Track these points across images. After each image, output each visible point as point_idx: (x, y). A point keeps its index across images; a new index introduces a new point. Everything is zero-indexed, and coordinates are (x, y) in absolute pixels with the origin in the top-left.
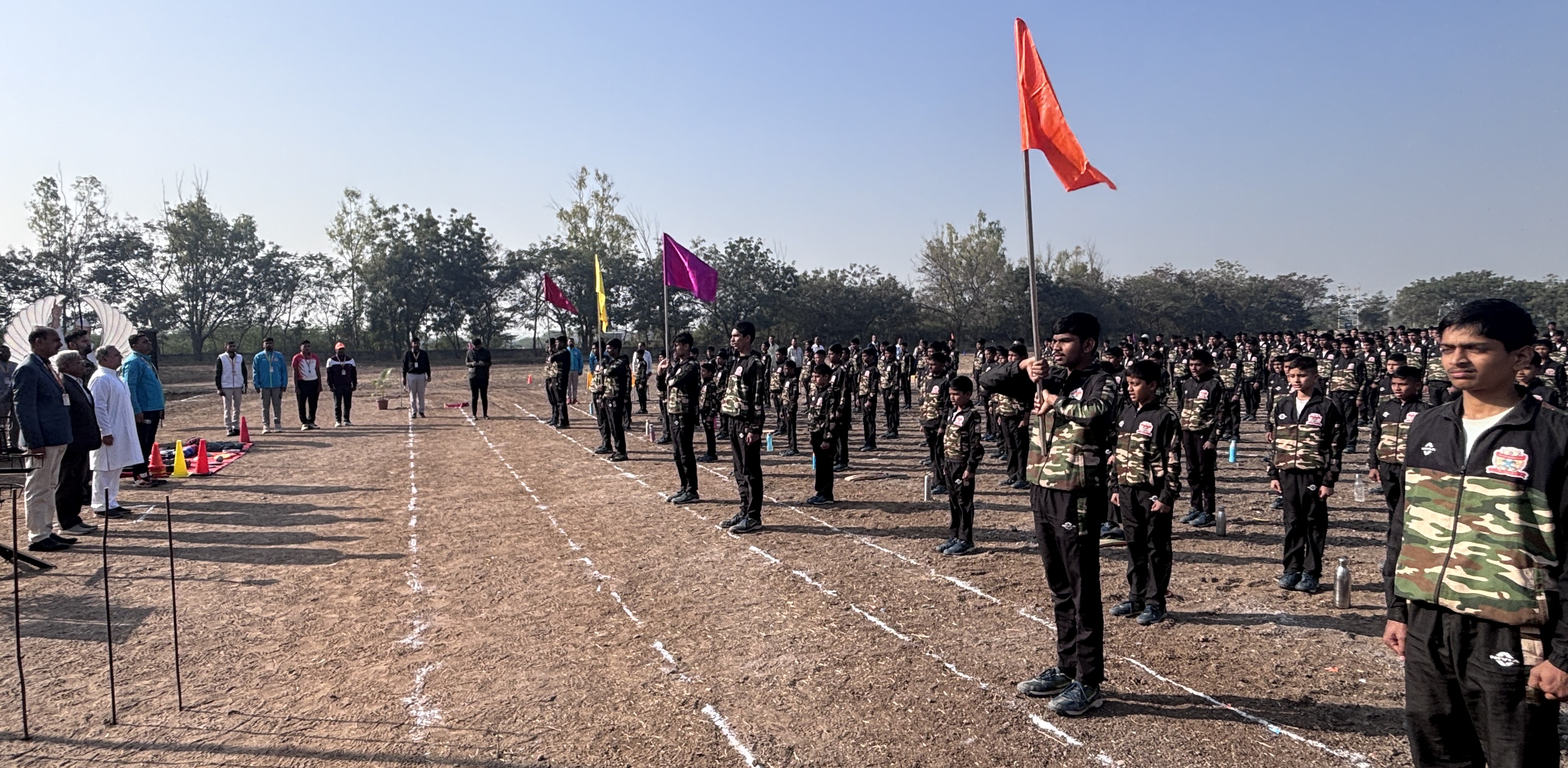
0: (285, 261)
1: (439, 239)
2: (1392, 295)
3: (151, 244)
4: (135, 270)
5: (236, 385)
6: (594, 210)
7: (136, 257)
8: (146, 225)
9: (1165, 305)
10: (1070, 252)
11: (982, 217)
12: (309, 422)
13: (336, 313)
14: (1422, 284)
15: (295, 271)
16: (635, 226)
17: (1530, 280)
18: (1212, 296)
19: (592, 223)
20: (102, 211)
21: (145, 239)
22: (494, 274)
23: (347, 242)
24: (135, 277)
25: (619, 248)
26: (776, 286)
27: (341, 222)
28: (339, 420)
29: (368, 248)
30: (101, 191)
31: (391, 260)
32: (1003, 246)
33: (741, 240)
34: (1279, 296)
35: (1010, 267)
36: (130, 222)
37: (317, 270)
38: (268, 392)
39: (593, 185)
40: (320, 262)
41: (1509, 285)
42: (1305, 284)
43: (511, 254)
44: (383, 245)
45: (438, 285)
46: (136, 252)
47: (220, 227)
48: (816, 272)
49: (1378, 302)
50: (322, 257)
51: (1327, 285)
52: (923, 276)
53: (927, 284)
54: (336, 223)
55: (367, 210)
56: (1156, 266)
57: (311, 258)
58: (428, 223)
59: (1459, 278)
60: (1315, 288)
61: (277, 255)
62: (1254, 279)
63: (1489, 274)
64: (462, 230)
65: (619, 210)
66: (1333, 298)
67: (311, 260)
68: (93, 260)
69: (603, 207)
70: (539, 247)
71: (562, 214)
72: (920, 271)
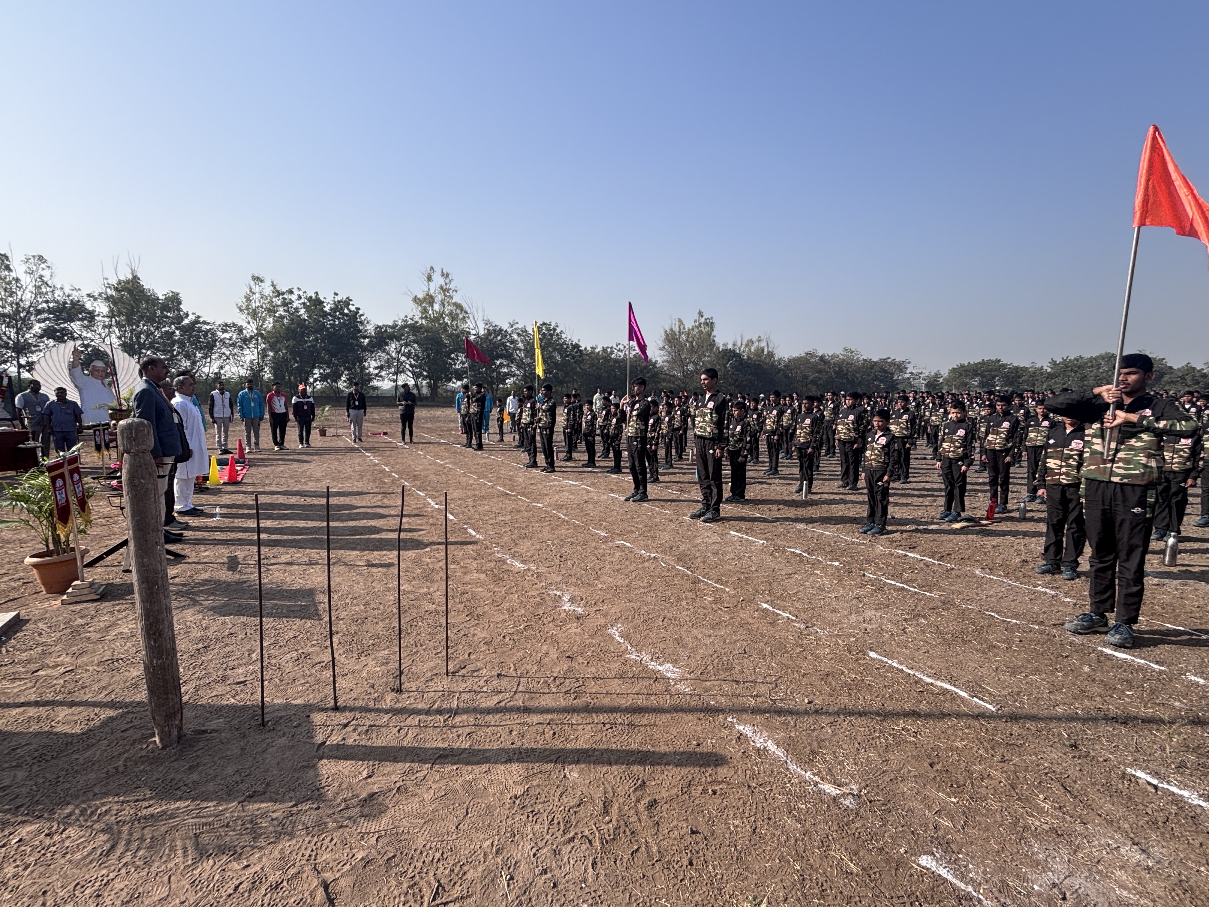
0: (205, 327)
1: (325, 315)
2: (945, 372)
3: (94, 311)
4: (80, 330)
5: (226, 416)
6: (439, 297)
7: (82, 320)
8: (89, 295)
9: (812, 376)
10: (754, 340)
11: (701, 314)
12: (280, 443)
13: (245, 367)
14: (962, 366)
15: (214, 335)
16: (469, 311)
17: (1022, 366)
18: (841, 370)
19: (437, 307)
20: (50, 283)
21: (89, 306)
22: (366, 341)
23: (254, 314)
24: (80, 335)
25: (457, 327)
26: (568, 356)
27: (248, 299)
28: (302, 444)
29: (271, 320)
30: (49, 267)
31: (288, 329)
32: (714, 333)
33: (544, 324)
34: (880, 372)
35: (718, 348)
36: (74, 293)
37: (230, 335)
38: (250, 421)
39: (438, 280)
40: (233, 329)
41: (1010, 368)
42: (895, 364)
43: (377, 327)
44: (282, 317)
45: (324, 349)
46: (80, 316)
47: (152, 300)
48: (593, 348)
49: (937, 376)
50: (234, 325)
51: (907, 366)
52: (662, 352)
53: (665, 358)
54: (244, 300)
55: (268, 290)
56: (807, 350)
57: (226, 325)
58: (316, 303)
59: (983, 363)
60: (901, 367)
61: (198, 322)
62: (865, 360)
63: (999, 361)
64: (342, 309)
65: (457, 299)
66: (912, 373)
67: (225, 327)
68: (44, 320)
69: (445, 296)
70: (400, 323)
71: (416, 300)
72: (661, 349)
